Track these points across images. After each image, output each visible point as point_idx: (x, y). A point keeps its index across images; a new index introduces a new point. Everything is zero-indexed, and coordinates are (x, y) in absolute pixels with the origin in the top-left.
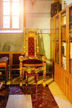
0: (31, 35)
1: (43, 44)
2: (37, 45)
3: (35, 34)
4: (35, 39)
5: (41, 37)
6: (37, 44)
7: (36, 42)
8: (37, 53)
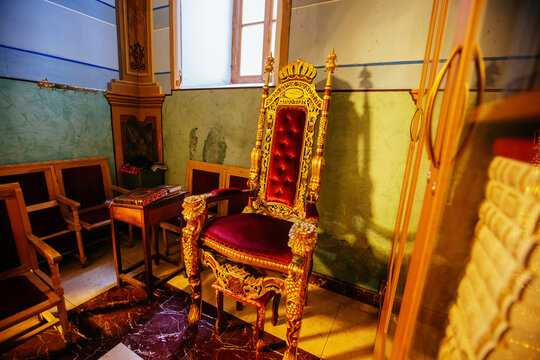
0: (293, 96)
1: (367, 150)
2: (319, 150)
3: (313, 89)
4: (311, 115)
5: (360, 110)
6: (314, 146)
7: (311, 135)
8: (308, 189)
